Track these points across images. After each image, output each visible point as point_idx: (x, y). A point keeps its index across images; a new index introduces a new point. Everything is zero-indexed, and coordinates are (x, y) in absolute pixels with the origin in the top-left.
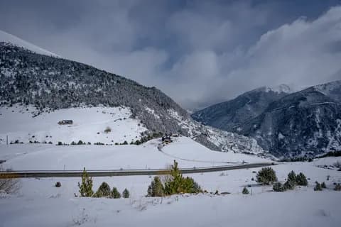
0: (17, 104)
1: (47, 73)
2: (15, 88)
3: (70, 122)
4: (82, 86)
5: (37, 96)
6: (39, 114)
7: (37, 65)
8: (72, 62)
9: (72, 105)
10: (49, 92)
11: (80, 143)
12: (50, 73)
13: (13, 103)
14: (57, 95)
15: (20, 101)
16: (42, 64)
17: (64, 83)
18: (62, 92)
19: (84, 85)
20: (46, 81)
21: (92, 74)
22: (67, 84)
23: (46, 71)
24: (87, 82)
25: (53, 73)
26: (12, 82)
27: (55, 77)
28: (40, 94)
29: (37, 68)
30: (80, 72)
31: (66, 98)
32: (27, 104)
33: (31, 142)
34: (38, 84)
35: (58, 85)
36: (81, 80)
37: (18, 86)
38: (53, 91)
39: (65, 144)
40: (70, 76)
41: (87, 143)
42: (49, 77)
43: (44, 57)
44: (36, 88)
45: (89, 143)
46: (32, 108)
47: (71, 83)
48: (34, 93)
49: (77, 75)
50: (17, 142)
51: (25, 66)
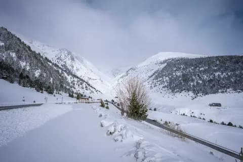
0: (183, 92)
1: (199, 70)
2: (182, 82)
3: (218, 105)
4: (227, 74)
5: (194, 86)
6: (195, 97)
7: (193, 66)
8: (217, 57)
9: (220, 91)
10: (201, 82)
11: (230, 124)
12: (201, 69)
13: (182, 90)
14: (207, 84)
15: (185, 89)
16: (195, 64)
17: (212, 74)
18: (210, 81)
19: (229, 74)
20: (198, 75)
21: (237, 62)
22: (214, 75)
23: (198, 68)
24: (233, 70)
25: (203, 69)
26: (181, 79)
27: (205, 72)
28: (195, 84)
29: (192, 68)
30: (225, 63)
31: (214, 85)
32: (188, 91)
33: (191, 116)
34: (194, 77)
35: (207, 76)
36: (226, 70)
37: (184, 81)
38: (203, 81)
39: (215, 123)
40: (216, 68)
41: (238, 126)
42: (200, 72)
43: (196, 60)
44: (193, 81)
45: (235, 126)
46: (191, 93)
47: (217, 74)
48: (192, 84)
49: (222, 67)
50: (184, 114)
51: (186, 68)
